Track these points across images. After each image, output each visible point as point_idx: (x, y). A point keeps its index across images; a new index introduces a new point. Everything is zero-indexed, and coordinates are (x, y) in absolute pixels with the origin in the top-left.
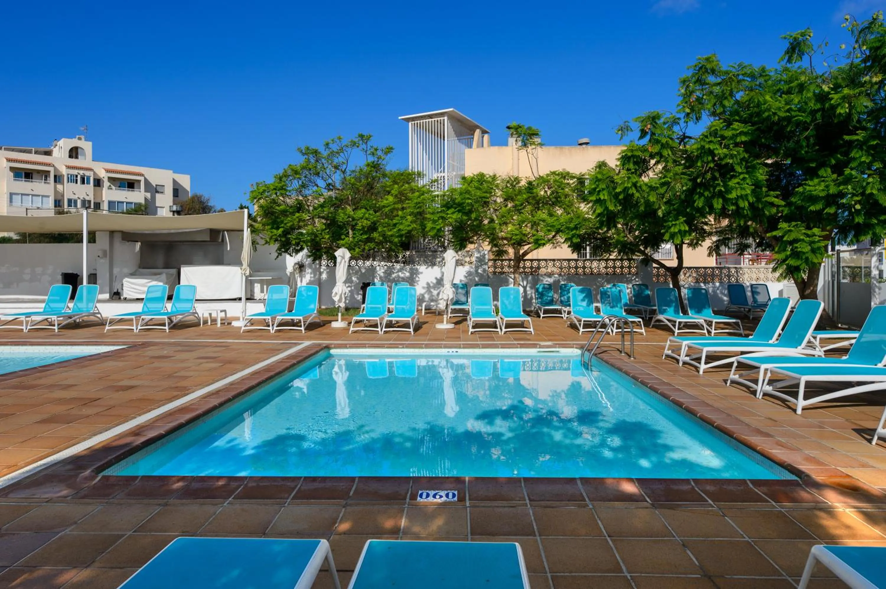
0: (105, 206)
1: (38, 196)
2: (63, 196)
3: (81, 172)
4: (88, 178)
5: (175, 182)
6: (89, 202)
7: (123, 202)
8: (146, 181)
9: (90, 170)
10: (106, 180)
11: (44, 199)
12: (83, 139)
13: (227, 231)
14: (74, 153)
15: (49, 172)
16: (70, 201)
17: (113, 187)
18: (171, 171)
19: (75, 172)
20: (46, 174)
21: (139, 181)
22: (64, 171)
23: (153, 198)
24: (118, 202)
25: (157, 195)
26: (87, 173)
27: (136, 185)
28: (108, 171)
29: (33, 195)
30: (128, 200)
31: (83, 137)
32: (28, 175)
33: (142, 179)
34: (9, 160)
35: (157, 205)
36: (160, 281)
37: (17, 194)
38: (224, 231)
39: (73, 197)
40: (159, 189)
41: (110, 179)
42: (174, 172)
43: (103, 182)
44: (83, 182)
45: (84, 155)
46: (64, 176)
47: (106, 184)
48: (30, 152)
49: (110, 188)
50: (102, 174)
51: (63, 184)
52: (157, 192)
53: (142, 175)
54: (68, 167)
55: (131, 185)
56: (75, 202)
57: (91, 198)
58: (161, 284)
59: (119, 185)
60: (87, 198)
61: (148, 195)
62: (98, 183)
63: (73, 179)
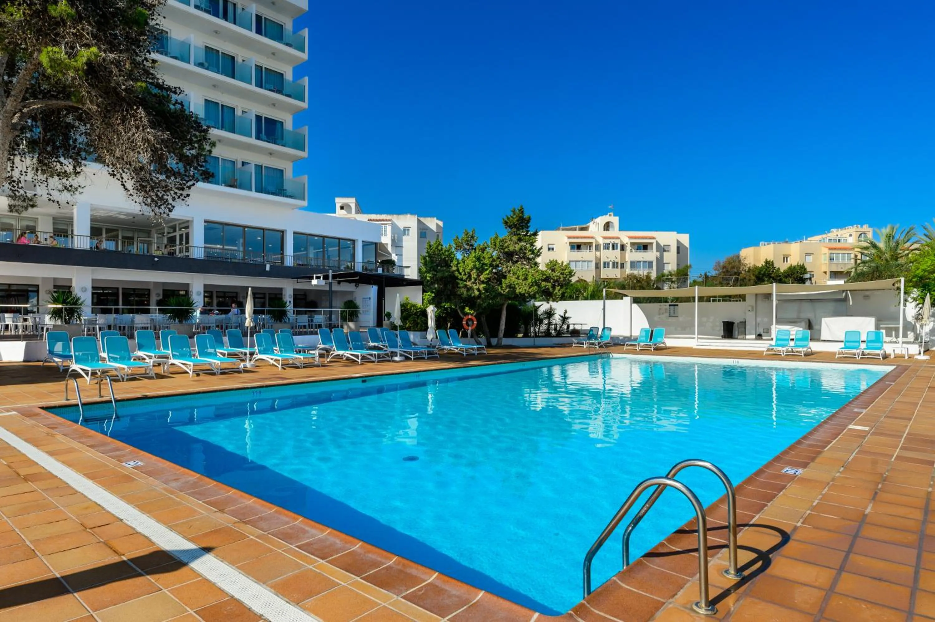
0: (628, 265)
1: (585, 261)
2: (600, 259)
3: (612, 241)
4: (617, 244)
5: (678, 242)
6: (617, 263)
7: (640, 262)
8: (658, 244)
9: (619, 238)
10: (629, 245)
11: (589, 263)
12: (612, 215)
13: (850, 291)
14: (607, 226)
15: (591, 243)
16: (605, 263)
17: (633, 250)
18: (675, 233)
19: (608, 241)
20: (589, 245)
21: (652, 244)
22: (601, 241)
23: (662, 256)
24: (638, 262)
25: (665, 253)
26: (616, 241)
27: (649, 247)
28: (630, 238)
29: (582, 261)
30: (644, 260)
31: (612, 213)
32: (578, 247)
33: (654, 241)
34: (569, 237)
35: (665, 262)
36: (800, 327)
37: (573, 261)
38: (847, 291)
39: (607, 260)
40: (666, 248)
41: (632, 244)
42: (678, 233)
43: (627, 246)
44: (613, 249)
45: (613, 227)
46: (600, 245)
47: (628, 248)
48: (575, 230)
49: (631, 251)
50: (626, 241)
51: (600, 251)
52: (664, 251)
53: (654, 238)
54: (605, 238)
55: (645, 247)
56: (609, 263)
57: (619, 260)
58: (801, 329)
59: (636, 248)
60: (616, 261)
61: (658, 254)
62: (623, 248)
63: (606, 247)
